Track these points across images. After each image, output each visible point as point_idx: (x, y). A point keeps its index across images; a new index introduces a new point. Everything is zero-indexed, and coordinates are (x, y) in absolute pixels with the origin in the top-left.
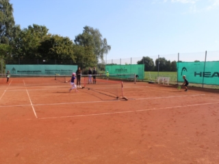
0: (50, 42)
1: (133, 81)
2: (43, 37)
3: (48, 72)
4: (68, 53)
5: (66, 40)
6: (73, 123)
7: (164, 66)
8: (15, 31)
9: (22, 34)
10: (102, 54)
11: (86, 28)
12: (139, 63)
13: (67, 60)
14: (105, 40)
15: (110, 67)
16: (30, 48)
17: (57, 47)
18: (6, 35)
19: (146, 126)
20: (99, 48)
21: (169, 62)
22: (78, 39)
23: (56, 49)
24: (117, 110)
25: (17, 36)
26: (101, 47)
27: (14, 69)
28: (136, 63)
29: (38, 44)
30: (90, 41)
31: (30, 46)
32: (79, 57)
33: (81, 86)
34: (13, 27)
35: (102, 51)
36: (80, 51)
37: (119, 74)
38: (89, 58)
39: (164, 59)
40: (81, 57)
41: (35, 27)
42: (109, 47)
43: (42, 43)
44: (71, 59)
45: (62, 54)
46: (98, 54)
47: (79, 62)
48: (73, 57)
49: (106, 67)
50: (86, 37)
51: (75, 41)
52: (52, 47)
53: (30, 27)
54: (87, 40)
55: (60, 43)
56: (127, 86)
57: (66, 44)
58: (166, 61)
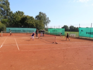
0: (25, 18)
1: (60, 36)
2: (22, 16)
3: (24, 31)
4: (32, 23)
5: (31, 18)
6: (35, 53)
7: (73, 29)
8: (10, 14)
9: (14, 15)
10: (47, 24)
11: (40, 13)
12: (63, 28)
13: (32, 26)
14: (48, 18)
15: (50, 29)
16: (17, 21)
17: (28, 21)
18: (7, 15)
19: (66, 55)
20: (45, 21)
21: (75, 27)
22: (37, 17)
23: (27, 21)
24: (53, 48)
25: (11, 16)
26: (47, 21)
27: (10, 30)
28: (61, 28)
29: (20, 19)
30: (42, 18)
31: (17, 20)
32: (37, 25)
33: (38, 37)
34: (10, 12)
35: (47, 22)
36: (38, 22)
37: (54, 32)
38: (41, 25)
39: (73, 26)
40: (38, 25)
41: (19, 12)
42: (50, 21)
43: (22, 19)
44: (34, 25)
45: (30, 23)
46: (45, 23)
47: (37, 27)
48: (35, 25)
50: (40, 16)
51: (35, 18)
52: (26, 20)
53: (16, 12)
54: (40, 18)
55: (29, 19)
56: (57, 37)
57: (32, 19)
58: (74, 27)
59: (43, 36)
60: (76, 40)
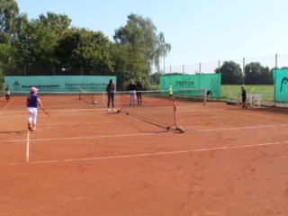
0: (73, 40)
1: (202, 101)
2: (63, 33)
3: (70, 87)
4: (101, 57)
5: (98, 38)
6: (83, 171)
7: (257, 75)
8: (19, 24)
9: (30, 29)
10: (157, 57)
11: (131, 17)
12: (217, 71)
13: (100, 69)
14: (161, 35)
15: (167, 78)
16: (43, 51)
17: (83, 48)
18: (5, 30)
19: (201, 178)
20: (153, 48)
21: (267, 69)
22: (119, 34)
23: (82, 51)
24: (161, 149)
25: (22, 32)
26: (156, 47)
27: (16, 83)
28: (213, 72)
29: (55, 43)
30: (137, 36)
31: (42, 46)
32: (119, 63)
34: (17, 16)
35: (158, 52)
36: (121, 53)
37: (181, 89)
38: (135, 65)
39: (258, 65)
40: (123, 63)
41: (51, 16)
42: (169, 46)
43: (61, 42)
44: (106, 65)
45: (91, 58)
46: (152, 58)
47: (119, 70)
48: (110, 64)
49: (161, 78)
50: (131, 31)
51: (115, 37)
52: (76, 47)
53: (42, 17)
54: (133, 36)
55: (88, 41)
57: (98, 42)
58: (262, 68)
59: (139, 103)
60: (261, 115)
